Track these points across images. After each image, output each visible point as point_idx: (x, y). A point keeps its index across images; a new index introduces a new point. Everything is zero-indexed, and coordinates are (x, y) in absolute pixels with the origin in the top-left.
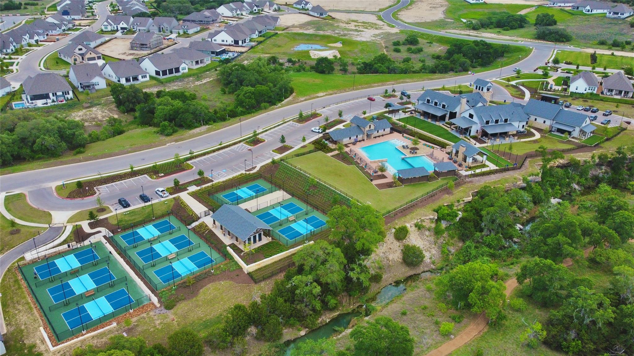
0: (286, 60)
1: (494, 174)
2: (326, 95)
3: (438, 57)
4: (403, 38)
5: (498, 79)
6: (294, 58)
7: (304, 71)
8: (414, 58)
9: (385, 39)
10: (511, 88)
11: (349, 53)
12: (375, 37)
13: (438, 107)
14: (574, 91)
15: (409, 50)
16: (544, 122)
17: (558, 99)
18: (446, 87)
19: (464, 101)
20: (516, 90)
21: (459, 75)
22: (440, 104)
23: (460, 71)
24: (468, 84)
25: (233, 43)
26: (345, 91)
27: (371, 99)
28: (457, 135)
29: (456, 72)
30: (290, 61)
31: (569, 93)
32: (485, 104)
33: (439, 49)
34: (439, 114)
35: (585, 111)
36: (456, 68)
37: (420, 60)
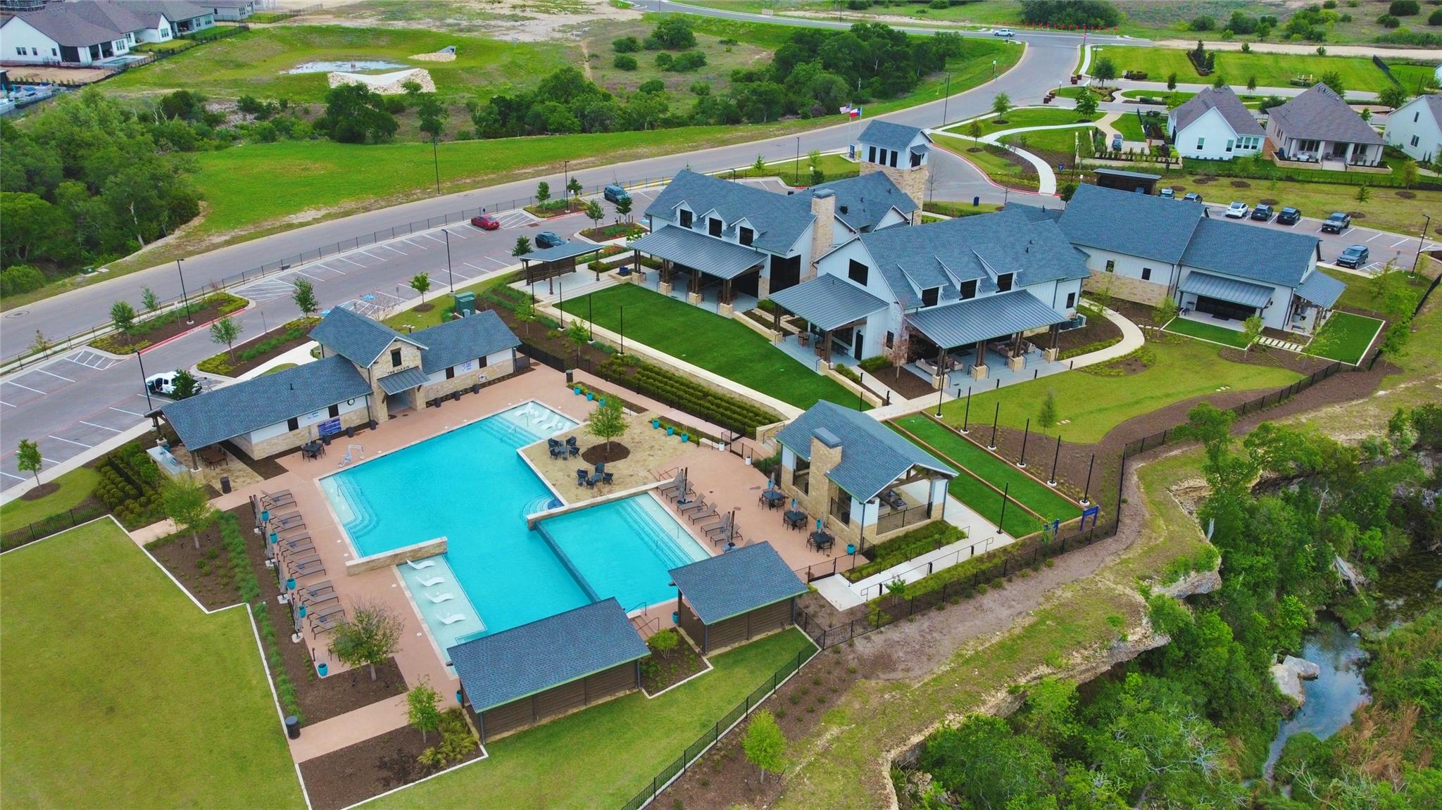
0: (234, 106)
1: (999, 586)
2: (325, 217)
3: (750, 77)
4: (648, 31)
5: (939, 132)
6: (268, 97)
7: (291, 137)
8: (676, 86)
9: (595, 36)
10: (985, 155)
11: (464, 76)
12: (564, 32)
13: (724, 239)
14: (1194, 153)
15: (662, 61)
16: (1146, 274)
17: (1155, 181)
18: (768, 164)
19: (825, 208)
20: (1005, 161)
21: (814, 126)
22: (731, 229)
23: (818, 114)
24: (844, 151)
25: (59, 58)
26: (408, 197)
27: (480, 223)
28: (808, 359)
29: (805, 117)
30: (248, 106)
31: (1180, 160)
32: (909, 217)
33: (757, 58)
34: (729, 270)
35: (1254, 218)
36: (803, 105)
37: (693, 90)
